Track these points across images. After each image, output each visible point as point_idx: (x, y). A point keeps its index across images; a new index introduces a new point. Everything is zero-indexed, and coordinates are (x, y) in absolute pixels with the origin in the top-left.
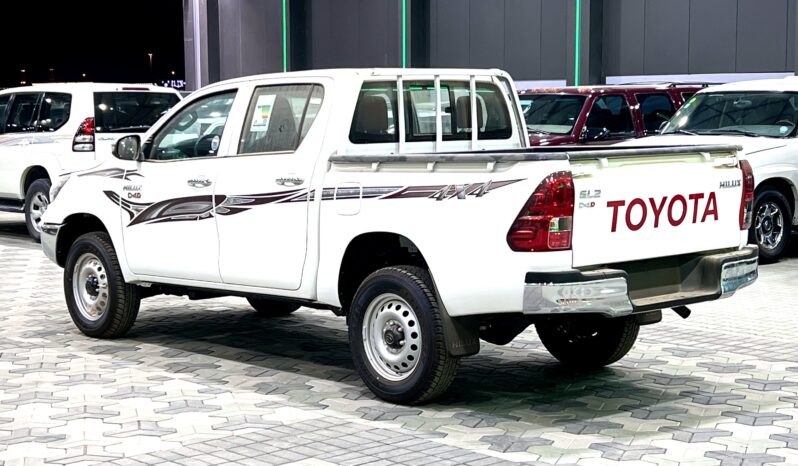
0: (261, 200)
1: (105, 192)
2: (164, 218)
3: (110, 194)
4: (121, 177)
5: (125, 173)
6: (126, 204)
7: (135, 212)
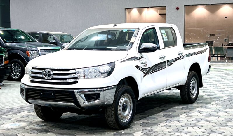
0: (176, 60)
1: (135, 66)
2: (154, 71)
3: (137, 67)
4: (138, 60)
5: (139, 58)
6: (142, 69)
7: (145, 72)
